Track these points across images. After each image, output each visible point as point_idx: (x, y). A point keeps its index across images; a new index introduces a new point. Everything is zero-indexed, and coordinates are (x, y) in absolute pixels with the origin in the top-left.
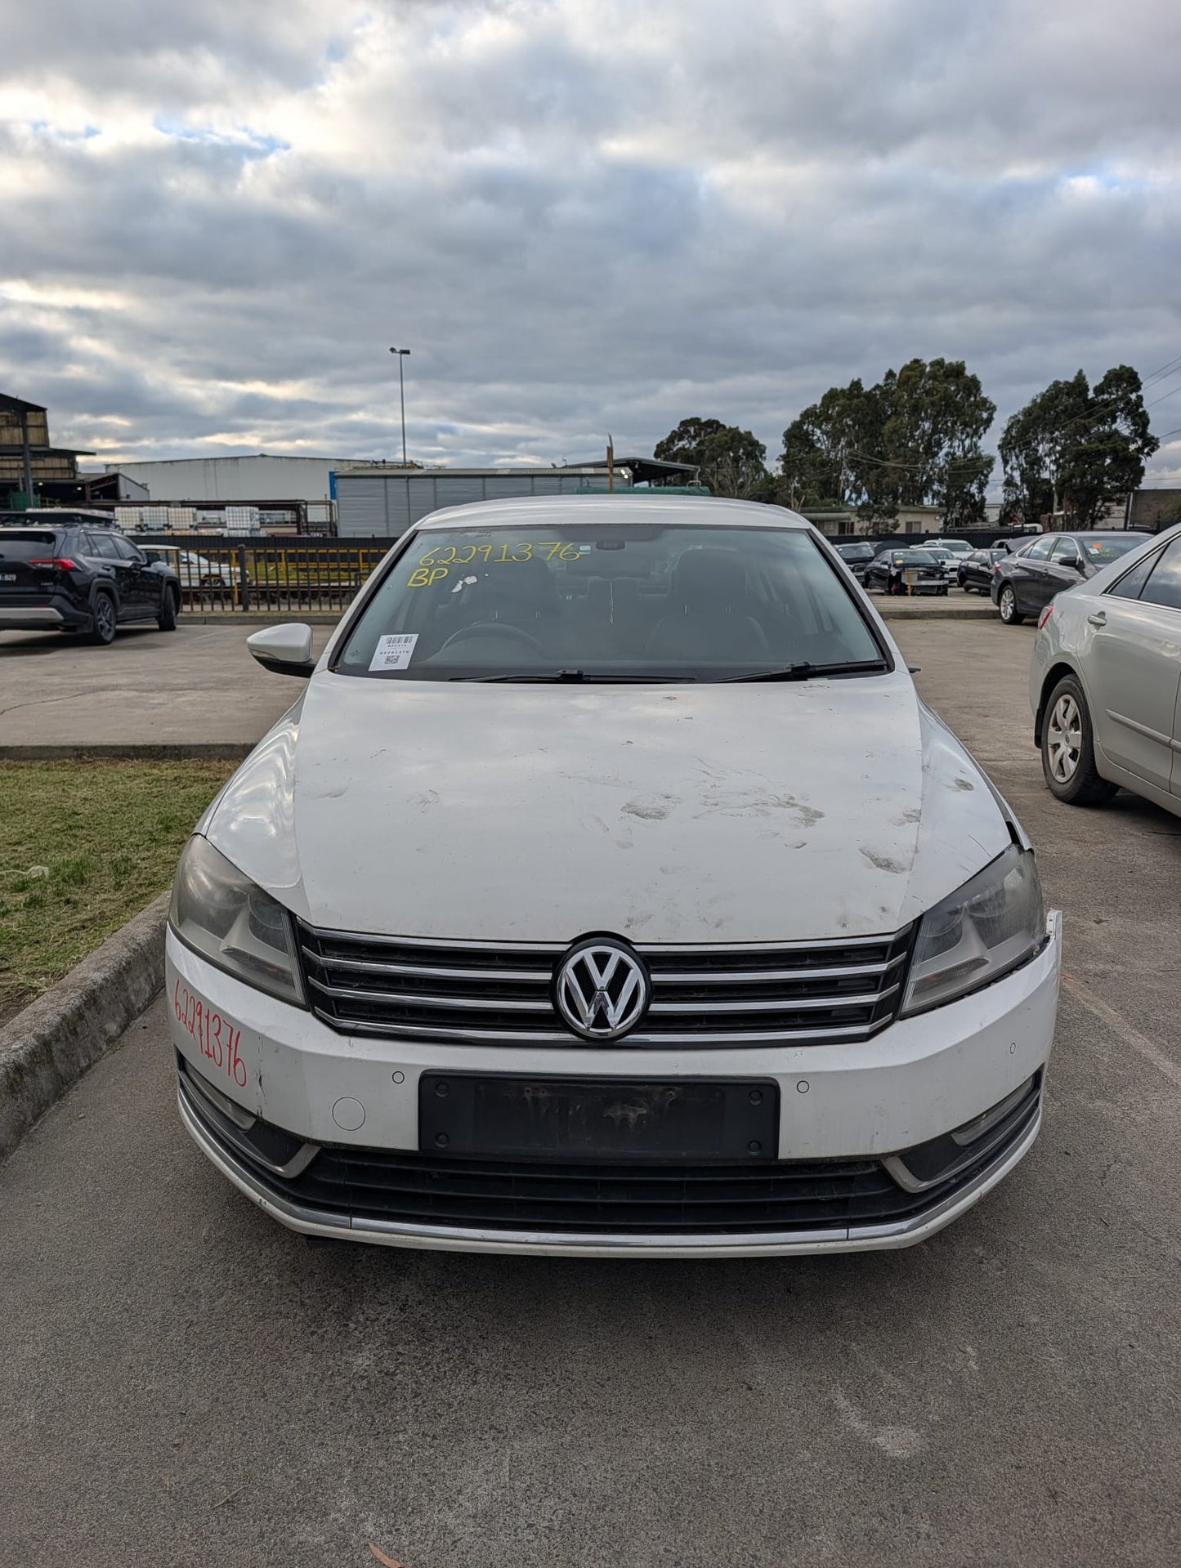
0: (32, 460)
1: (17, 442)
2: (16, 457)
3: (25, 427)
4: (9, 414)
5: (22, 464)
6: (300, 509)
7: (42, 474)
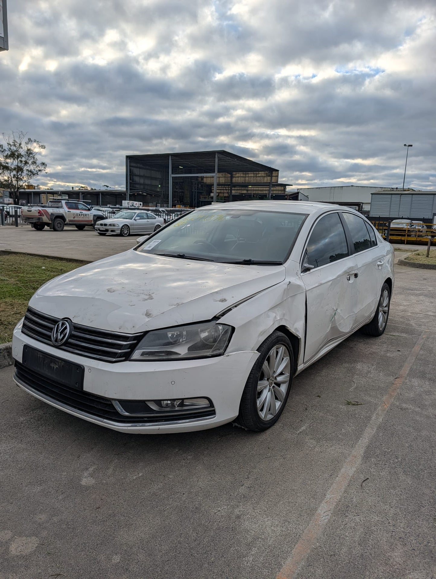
0: (272, 187)
1: (268, 182)
2: (268, 186)
3: (271, 176)
4: (268, 172)
5: (269, 189)
6: (360, 206)
7: (275, 192)
